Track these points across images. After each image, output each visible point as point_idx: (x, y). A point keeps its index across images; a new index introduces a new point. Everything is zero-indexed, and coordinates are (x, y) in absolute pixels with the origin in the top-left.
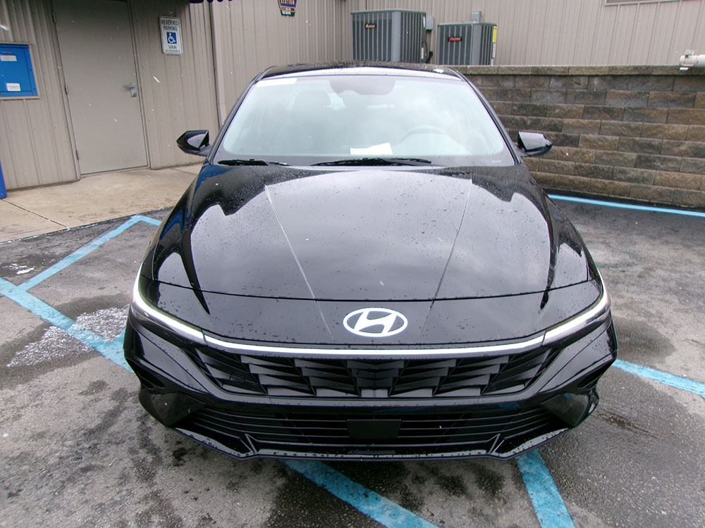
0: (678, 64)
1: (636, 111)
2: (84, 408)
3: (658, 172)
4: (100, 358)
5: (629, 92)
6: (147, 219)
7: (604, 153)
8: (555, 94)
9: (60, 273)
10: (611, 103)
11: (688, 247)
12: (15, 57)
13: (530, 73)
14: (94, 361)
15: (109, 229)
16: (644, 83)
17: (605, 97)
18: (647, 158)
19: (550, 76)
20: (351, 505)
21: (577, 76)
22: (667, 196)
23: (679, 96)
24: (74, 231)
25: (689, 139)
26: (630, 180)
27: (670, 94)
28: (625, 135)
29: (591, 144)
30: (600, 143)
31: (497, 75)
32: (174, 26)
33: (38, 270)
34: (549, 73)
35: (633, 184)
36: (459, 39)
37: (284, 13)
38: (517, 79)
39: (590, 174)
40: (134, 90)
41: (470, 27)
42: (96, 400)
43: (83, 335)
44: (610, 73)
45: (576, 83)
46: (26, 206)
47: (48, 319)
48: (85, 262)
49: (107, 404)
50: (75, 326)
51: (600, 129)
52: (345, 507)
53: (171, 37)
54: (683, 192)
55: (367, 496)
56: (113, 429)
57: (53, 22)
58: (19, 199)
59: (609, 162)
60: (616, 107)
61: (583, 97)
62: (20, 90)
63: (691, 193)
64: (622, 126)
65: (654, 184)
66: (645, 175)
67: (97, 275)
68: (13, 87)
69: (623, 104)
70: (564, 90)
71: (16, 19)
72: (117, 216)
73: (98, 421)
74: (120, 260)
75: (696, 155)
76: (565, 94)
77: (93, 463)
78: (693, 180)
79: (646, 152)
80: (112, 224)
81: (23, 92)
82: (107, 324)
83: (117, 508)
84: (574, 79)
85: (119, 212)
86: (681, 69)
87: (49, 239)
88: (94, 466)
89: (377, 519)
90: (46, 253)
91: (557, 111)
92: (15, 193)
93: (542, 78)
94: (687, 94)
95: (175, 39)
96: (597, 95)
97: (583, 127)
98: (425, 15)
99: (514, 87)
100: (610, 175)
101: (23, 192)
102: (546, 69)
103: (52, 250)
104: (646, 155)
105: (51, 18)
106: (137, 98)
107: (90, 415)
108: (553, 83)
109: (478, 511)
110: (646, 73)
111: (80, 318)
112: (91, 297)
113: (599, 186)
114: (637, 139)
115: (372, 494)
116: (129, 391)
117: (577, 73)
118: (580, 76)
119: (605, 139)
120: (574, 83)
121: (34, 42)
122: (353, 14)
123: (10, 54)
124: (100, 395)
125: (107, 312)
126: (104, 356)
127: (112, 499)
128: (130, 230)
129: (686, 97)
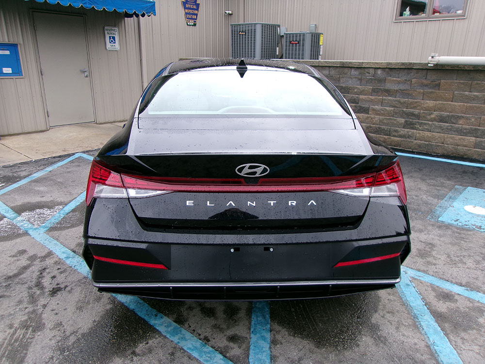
0: (427, 62)
1: (404, 92)
2: (9, 264)
3: (418, 131)
4: (28, 237)
5: (400, 79)
6: (85, 156)
7: (385, 118)
8: (354, 79)
9: (20, 187)
10: (389, 86)
11: (423, 180)
12: (9, 52)
13: (338, 66)
14: (24, 238)
15: (59, 161)
16: (408, 74)
17: (385, 82)
18: (411, 122)
19: (351, 68)
20: (145, 320)
21: (368, 68)
22: (424, 147)
23: (429, 82)
24: (36, 161)
25: (436, 111)
26: (400, 136)
27: (425, 82)
28: (397, 107)
29: (377, 112)
30: (382, 112)
31: (319, 66)
32: (114, 32)
33: (7, 185)
34: (350, 66)
35: (402, 139)
36: (297, 42)
37: (188, 24)
38: (331, 69)
39: (376, 132)
40: (87, 73)
41: (304, 35)
42: (18, 260)
43: (22, 223)
44: (388, 67)
45: (367, 72)
46: (11, 146)
47: (5, 214)
48: (37, 181)
49: (24, 262)
50: (19, 218)
51: (382, 103)
52: (141, 321)
53: (112, 39)
54: (433, 145)
55: (156, 316)
56: (22, 276)
57: (34, 29)
58: (7, 141)
59: (387, 124)
60: (392, 88)
61: (371, 82)
62: (11, 72)
63: (438, 146)
64: (396, 101)
65: (415, 140)
66: (410, 133)
67: (42, 189)
68: (7, 70)
69: (396, 87)
70: (360, 77)
71: (10, 28)
72: (66, 153)
73: (15, 272)
74: (59, 180)
75: (441, 121)
76: (361, 80)
77: (5, 294)
78: (439, 137)
79: (410, 119)
80: (61, 158)
81: (14, 73)
82: (39, 217)
83: (10, 318)
84: (366, 70)
85: (68, 151)
86: (429, 65)
87: (19, 167)
88: (5, 295)
89: (157, 328)
90: (15, 175)
91: (356, 90)
92: (6, 137)
93: (347, 68)
94: (435, 81)
95: (115, 41)
96: (380, 81)
97: (371, 101)
98: (279, 26)
99: (329, 74)
100: (388, 133)
101: (12, 137)
102: (348, 63)
103: (19, 173)
104: (411, 120)
105: (33, 27)
106: (88, 78)
107: (12, 268)
108: (353, 72)
109: (218, 326)
110: (409, 67)
111: (23, 214)
112: (34, 201)
113: (382, 139)
114: (405, 109)
115: (160, 315)
116: (39, 256)
117: (367, 66)
118: (370, 68)
119: (385, 109)
120: (366, 72)
121: (22, 42)
122: (232, 25)
123: (6, 50)
124: (21, 258)
125: (41, 211)
126: (31, 236)
127: (10, 313)
128: (72, 162)
129: (434, 83)
